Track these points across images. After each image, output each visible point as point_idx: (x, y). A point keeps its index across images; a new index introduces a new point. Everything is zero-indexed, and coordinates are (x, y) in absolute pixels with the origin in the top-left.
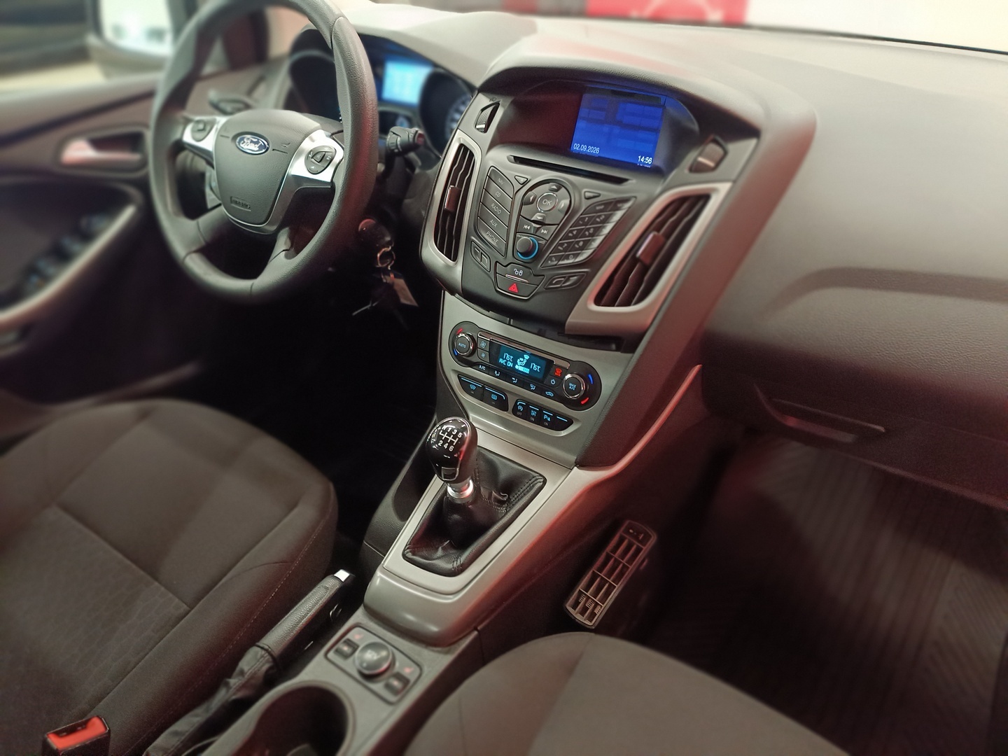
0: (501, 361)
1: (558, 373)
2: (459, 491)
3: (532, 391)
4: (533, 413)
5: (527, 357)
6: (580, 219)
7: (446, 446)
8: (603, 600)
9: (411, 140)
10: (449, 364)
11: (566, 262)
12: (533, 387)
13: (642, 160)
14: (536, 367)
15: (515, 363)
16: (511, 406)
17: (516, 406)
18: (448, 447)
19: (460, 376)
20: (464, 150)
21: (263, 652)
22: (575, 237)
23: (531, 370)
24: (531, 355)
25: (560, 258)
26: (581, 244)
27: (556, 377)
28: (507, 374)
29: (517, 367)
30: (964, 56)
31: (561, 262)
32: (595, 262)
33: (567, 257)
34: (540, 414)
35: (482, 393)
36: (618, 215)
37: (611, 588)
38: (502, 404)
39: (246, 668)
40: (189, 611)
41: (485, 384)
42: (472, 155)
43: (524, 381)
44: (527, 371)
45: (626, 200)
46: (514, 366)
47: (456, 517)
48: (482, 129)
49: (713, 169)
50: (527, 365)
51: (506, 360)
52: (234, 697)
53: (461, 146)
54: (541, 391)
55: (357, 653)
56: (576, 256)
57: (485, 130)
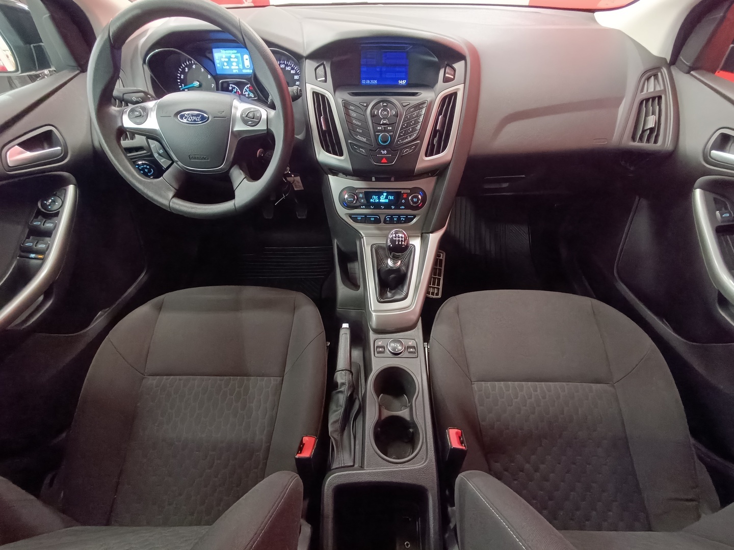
0: (371, 200)
1: (405, 196)
2: (394, 263)
3: (393, 209)
4: (395, 219)
5: (385, 194)
6: (405, 117)
7: (400, 243)
8: (438, 285)
9: (296, 94)
10: (342, 211)
11: (407, 140)
12: (393, 207)
13: (401, 82)
14: (391, 198)
15: (379, 199)
16: (382, 220)
17: (385, 219)
18: (402, 243)
19: (350, 216)
20: (316, 95)
21: (344, 371)
22: (407, 127)
23: (389, 200)
24: (387, 192)
25: (403, 140)
26: (411, 129)
27: (404, 199)
28: (378, 206)
29: (381, 201)
30: (476, 8)
31: (404, 141)
32: (420, 137)
33: (407, 138)
34: (399, 219)
35: (365, 220)
36: (423, 111)
37: (439, 280)
38: (377, 221)
39: (343, 381)
40: (283, 379)
41: (366, 215)
42: (323, 96)
43: (387, 206)
44: (387, 201)
45: (424, 103)
46: (379, 201)
47: (393, 276)
48: (323, 80)
49: (453, 79)
50: (386, 198)
51: (374, 199)
52: (349, 395)
53: (314, 93)
54: (397, 208)
55: (386, 348)
56: (410, 136)
57: (325, 81)
